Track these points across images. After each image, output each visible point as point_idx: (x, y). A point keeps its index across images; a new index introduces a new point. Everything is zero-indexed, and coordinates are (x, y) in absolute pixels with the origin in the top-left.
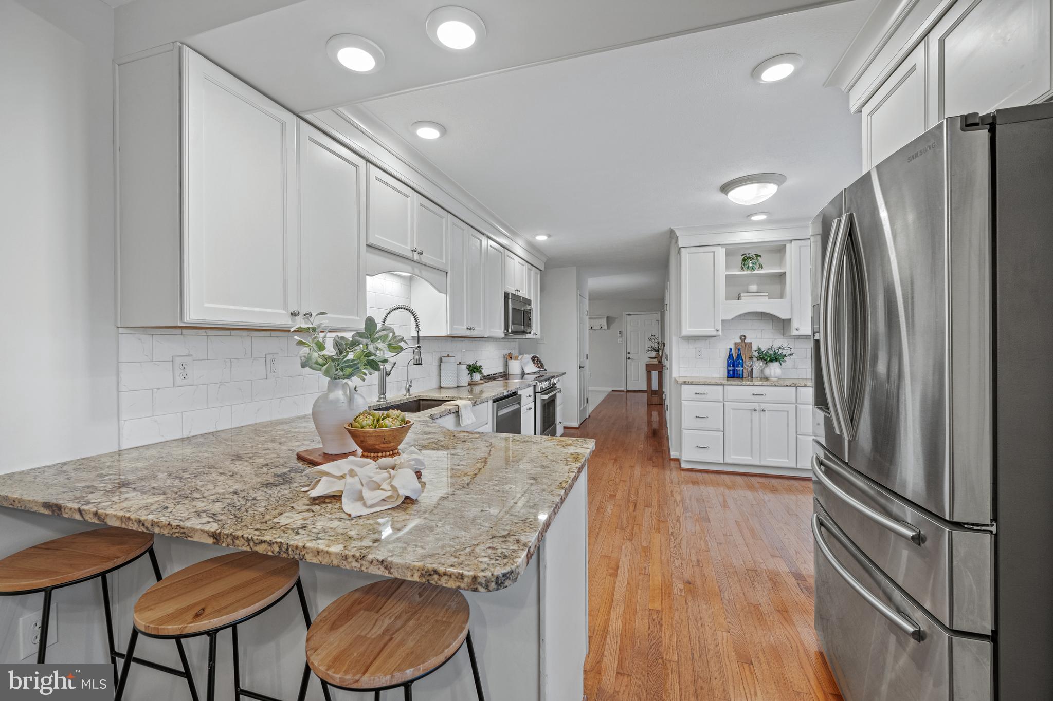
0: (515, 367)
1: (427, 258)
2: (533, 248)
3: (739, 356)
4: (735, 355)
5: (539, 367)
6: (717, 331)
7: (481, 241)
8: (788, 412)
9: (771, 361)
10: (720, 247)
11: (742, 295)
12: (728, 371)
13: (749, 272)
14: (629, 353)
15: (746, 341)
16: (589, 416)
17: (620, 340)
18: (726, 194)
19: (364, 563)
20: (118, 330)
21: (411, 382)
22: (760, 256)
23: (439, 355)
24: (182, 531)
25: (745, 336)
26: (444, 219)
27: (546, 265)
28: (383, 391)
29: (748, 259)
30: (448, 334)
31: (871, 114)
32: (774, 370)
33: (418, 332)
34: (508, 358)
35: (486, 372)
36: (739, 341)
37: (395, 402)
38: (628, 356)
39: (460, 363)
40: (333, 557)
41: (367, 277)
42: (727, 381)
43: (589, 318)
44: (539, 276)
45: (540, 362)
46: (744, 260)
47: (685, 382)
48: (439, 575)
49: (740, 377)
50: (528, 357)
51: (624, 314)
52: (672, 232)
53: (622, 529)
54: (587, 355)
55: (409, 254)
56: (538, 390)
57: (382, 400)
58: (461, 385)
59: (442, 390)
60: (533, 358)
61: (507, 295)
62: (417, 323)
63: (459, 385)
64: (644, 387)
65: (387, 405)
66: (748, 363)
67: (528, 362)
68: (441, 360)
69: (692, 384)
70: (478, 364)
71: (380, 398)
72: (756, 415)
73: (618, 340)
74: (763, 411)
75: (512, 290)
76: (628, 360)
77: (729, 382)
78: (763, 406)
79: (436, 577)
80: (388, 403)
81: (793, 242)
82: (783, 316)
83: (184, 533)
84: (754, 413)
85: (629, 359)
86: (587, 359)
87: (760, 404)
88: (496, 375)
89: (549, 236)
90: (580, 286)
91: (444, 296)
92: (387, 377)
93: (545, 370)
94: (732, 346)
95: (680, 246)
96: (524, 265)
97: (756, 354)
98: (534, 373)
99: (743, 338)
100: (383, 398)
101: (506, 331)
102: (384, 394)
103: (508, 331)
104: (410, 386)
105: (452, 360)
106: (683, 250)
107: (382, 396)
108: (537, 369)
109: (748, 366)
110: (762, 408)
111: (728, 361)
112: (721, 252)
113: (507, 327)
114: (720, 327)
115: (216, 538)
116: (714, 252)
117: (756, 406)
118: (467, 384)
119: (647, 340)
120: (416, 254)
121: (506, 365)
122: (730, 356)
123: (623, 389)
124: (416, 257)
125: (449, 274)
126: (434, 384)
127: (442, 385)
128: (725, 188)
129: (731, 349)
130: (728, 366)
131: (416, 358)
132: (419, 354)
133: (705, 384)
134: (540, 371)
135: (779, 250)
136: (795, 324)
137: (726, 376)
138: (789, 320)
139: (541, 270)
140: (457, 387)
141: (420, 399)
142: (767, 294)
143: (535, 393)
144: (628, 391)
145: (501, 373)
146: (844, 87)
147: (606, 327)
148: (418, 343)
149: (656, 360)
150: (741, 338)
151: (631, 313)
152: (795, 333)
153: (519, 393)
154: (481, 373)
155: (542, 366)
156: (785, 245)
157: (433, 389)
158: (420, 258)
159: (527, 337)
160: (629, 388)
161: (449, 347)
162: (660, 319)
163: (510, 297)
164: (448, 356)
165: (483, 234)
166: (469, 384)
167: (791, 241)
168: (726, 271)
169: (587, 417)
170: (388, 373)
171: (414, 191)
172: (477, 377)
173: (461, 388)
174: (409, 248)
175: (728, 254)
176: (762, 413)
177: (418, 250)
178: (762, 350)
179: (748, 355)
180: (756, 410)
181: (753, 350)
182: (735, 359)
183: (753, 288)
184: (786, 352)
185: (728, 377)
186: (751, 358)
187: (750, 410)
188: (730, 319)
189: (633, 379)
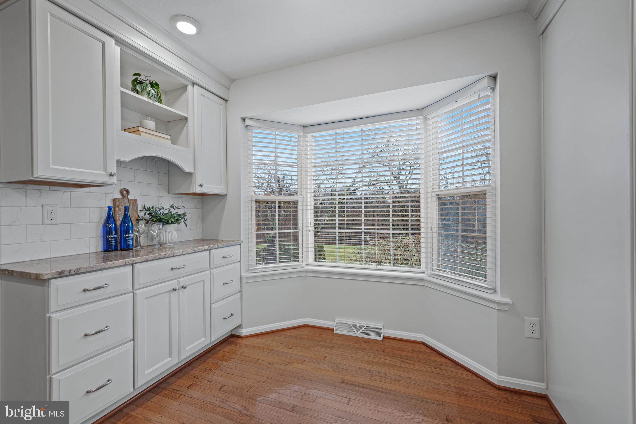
3: (123, 218)
4: (119, 218)
6: (111, 175)
8: (203, 281)
9: (168, 224)
10: (114, 41)
12: (107, 242)
15: (130, 197)
25: (128, 192)
32: (174, 233)
36: (119, 196)
47: (57, 274)
49: (126, 252)
66: (134, 228)
69: (75, 274)
72: (174, 295)
74: (184, 287)
78: (183, 281)
81: (197, 87)
82: (187, 168)
84: (173, 293)
87: (180, 280)
94: (111, 204)
99: (125, 192)
109: (135, 232)
110: (182, 285)
111: (105, 227)
112: (114, 49)
114: (114, 171)
116: (104, 42)
117: (174, 284)
122: (110, 218)
129: (109, 208)
130: (107, 232)
136: (199, 180)
137: (100, 248)
138: (191, 174)
142: (169, 137)
150: (121, 194)
152: (199, 190)
156: (186, 84)
167: (194, 84)
168: (121, 85)
175: (123, 57)
176: (182, 291)
179: (133, 217)
180: (175, 290)
181: (139, 209)
182: (118, 223)
183: (151, 124)
184: (180, 212)
185: (106, 251)
186: (138, 220)
187: (169, 291)
188: (128, 159)
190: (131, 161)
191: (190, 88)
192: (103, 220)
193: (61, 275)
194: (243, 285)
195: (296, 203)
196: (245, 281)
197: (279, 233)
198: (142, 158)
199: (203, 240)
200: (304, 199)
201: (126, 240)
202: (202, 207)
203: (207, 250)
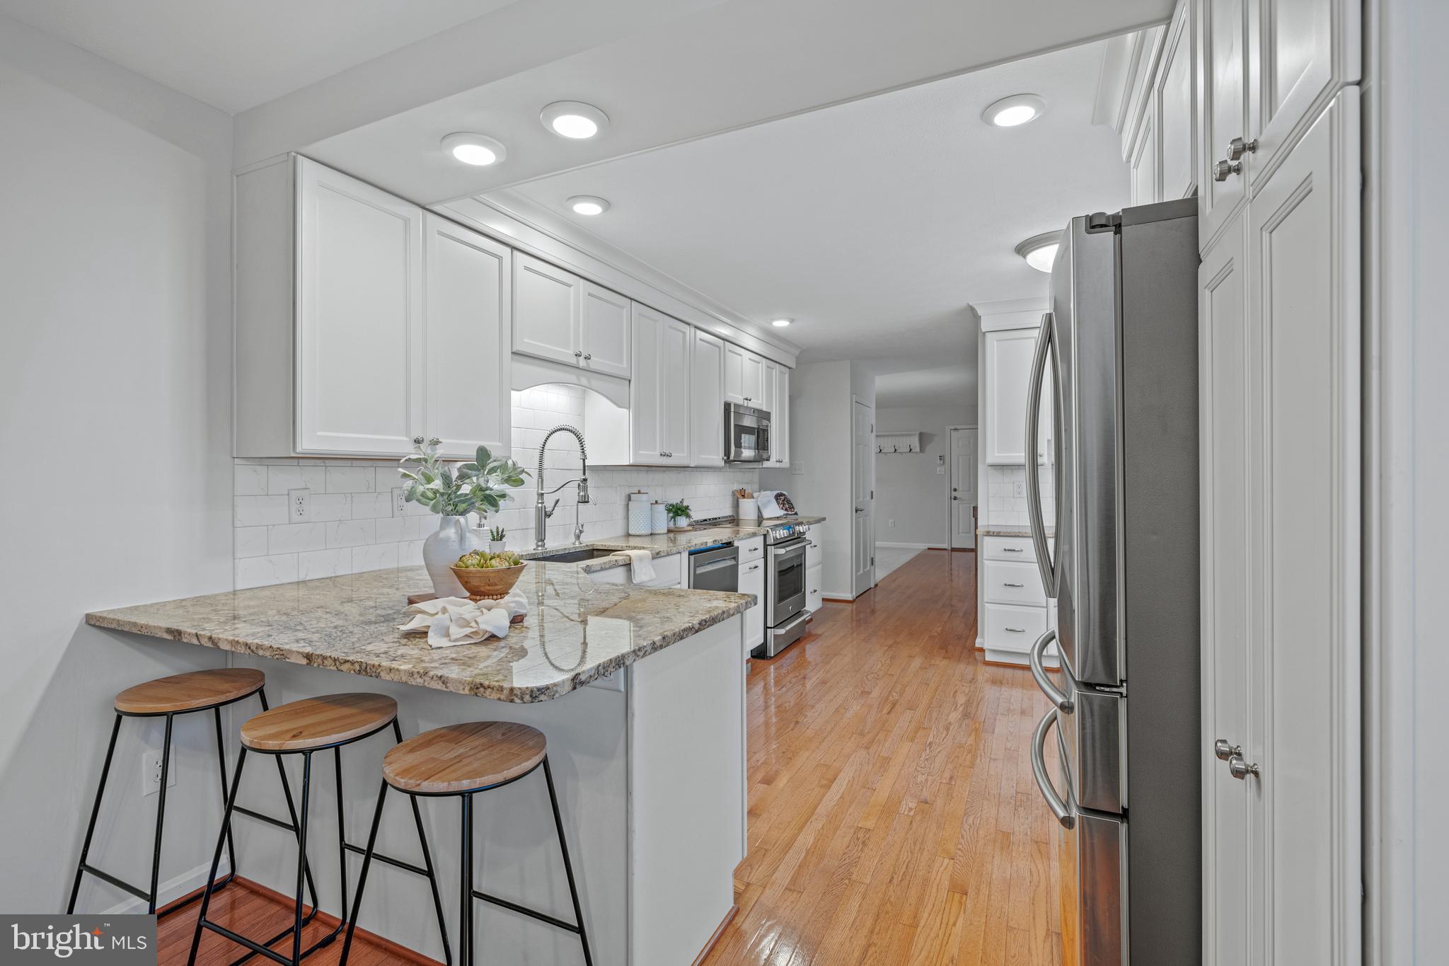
0: (748, 509)
1: (595, 363)
2: (773, 337)
5: (786, 510)
7: (684, 333)
14: (955, 490)
16: (876, 585)
17: (940, 470)
18: (1024, 257)
19: (427, 679)
20: (234, 461)
21: (582, 526)
23: (627, 491)
24: (281, 653)
26: (625, 310)
27: (799, 360)
28: (541, 538)
30: (631, 462)
31: (1136, 168)
33: (584, 460)
34: (740, 496)
35: (697, 515)
37: (557, 551)
38: (954, 494)
39: (656, 502)
40: (402, 674)
41: (512, 392)
43: (877, 436)
44: (787, 376)
45: (789, 502)
48: (485, 688)
50: (771, 495)
51: (948, 428)
52: (972, 309)
53: (862, 734)
54: (872, 492)
55: (573, 360)
56: (770, 540)
57: (540, 548)
58: (657, 532)
59: (630, 539)
60: (778, 497)
61: (727, 406)
62: (583, 449)
63: (653, 532)
65: (545, 555)
67: (769, 502)
68: (629, 498)
69: (998, 535)
70: (685, 504)
71: (538, 546)
73: (938, 469)
75: (736, 398)
76: (953, 501)
79: (482, 689)
80: (547, 552)
83: (283, 655)
85: (955, 498)
86: (872, 498)
88: (718, 520)
89: (792, 321)
90: (857, 388)
91: (625, 411)
92: (547, 519)
93: (796, 514)
95: (984, 330)
96: (759, 363)
98: (776, 518)
100: (541, 546)
101: (725, 458)
102: (543, 540)
103: (728, 458)
104: (581, 532)
105: (644, 497)
106: (988, 335)
107: (540, 543)
108: (782, 513)
113: (727, 452)
115: (308, 659)
118: (666, 531)
120: (581, 359)
121: (736, 506)
123: (945, 546)
124: (582, 362)
125: (632, 382)
126: (620, 531)
127: (630, 532)
128: (1023, 249)
131: (582, 494)
132: (585, 489)
133: (1018, 536)
134: (787, 514)
139: (790, 368)
140: (651, 534)
141: (594, 549)
143: (766, 546)
144: (953, 550)
145: (727, 517)
146: (1114, 127)
147: (918, 449)
148: (584, 474)
151: (958, 427)
153: (736, 544)
154: (688, 516)
155: (792, 507)
157: (618, 537)
158: (588, 364)
159: (764, 466)
160: (955, 545)
161: (641, 479)
163: (732, 409)
164: (639, 492)
165: (689, 324)
166: (669, 531)
169: (872, 586)
170: (548, 513)
171: (578, 278)
172: (683, 522)
173: (657, 536)
174: (571, 352)
177: (584, 354)
189: (961, 531)
193: (989, 534)
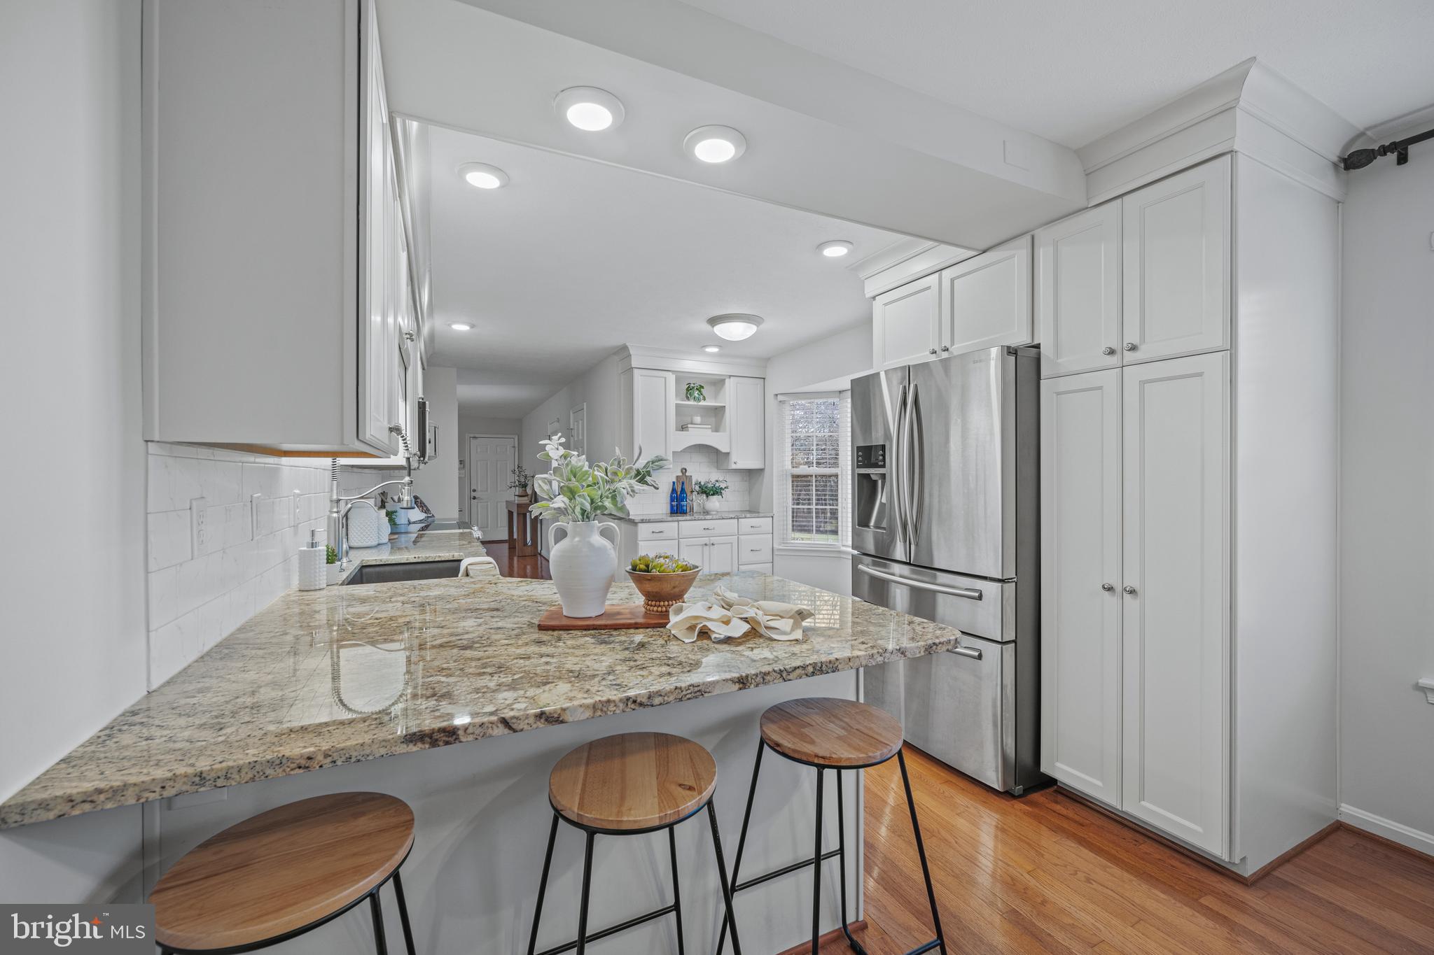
3: (683, 489)
4: (679, 490)
5: (425, 512)
8: (732, 543)
9: (713, 495)
10: (670, 373)
11: (689, 426)
12: (672, 506)
13: (695, 403)
14: (474, 491)
15: (687, 474)
18: (713, 327)
19: (887, 655)
20: (147, 445)
22: (703, 387)
25: (686, 470)
29: (692, 389)
31: (886, 304)
32: (714, 503)
36: (680, 474)
38: (473, 494)
40: (862, 659)
42: (671, 516)
45: (425, 506)
46: (688, 389)
47: (643, 520)
49: (684, 513)
51: (467, 436)
52: (624, 348)
60: (416, 500)
61: (421, 404)
64: (506, 537)
66: (689, 497)
69: (649, 521)
72: (706, 548)
74: (713, 544)
76: (472, 500)
77: (670, 519)
78: (713, 540)
81: (732, 378)
82: (724, 449)
84: (705, 547)
85: (474, 498)
87: (711, 538)
89: (472, 326)
93: (433, 516)
94: (675, 480)
95: (633, 366)
97: (697, 488)
98: (421, 521)
99: (684, 471)
101: (421, 459)
103: (424, 459)
106: (636, 371)
108: (423, 515)
109: (689, 500)
110: (712, 542)
111: (671, 496)
112: (672, 378)
113: (422, 453)
116: (665, 378)
117: (706, 540)
119: (509, 472)
122: (674, 490)
128: (714, 321)
129: (674, 483)
130: (672, 500)
133: (655, 522)
134: (428, 517)
135: (718, 383)
136: (733, 458)
137: (669, 511)
138: (728, 454)
140: (379, 544)
142: (710, 426)
146: (862, 275)
148: (409, 475)
149: (526, 498)
150: (682, 472)
151: (477, 436)
152: (734, 467)
155: (427, 511)
156: (725, 380)
162: (516, 445)
167: (730, 376)
168: (676, 400)
174: (404, 331)
175: (678, 381)
176: (712, 547)
178: (702, 484)
179: (688, 490)
180: (706, 545)
181: (693, 483)
182: (679, 493)
183: (698, 419)
184: (723, 486)
185: (671, 513)
186: (692, 492)
187: (702, 545)
188: (679, 450)
189: (499, 525)
190: (681, 451)
191: (727, 380)
192: (670, 492)
193: (643, 521)
194: (774, 556)
195: (836, 476)
196: (776, 553)
197: (816, 509)
198: (695, 445)
199: (749, 511)
200: (844, 473)
201: (683, 506)
202: (750, 479)
203: (734, 518)
